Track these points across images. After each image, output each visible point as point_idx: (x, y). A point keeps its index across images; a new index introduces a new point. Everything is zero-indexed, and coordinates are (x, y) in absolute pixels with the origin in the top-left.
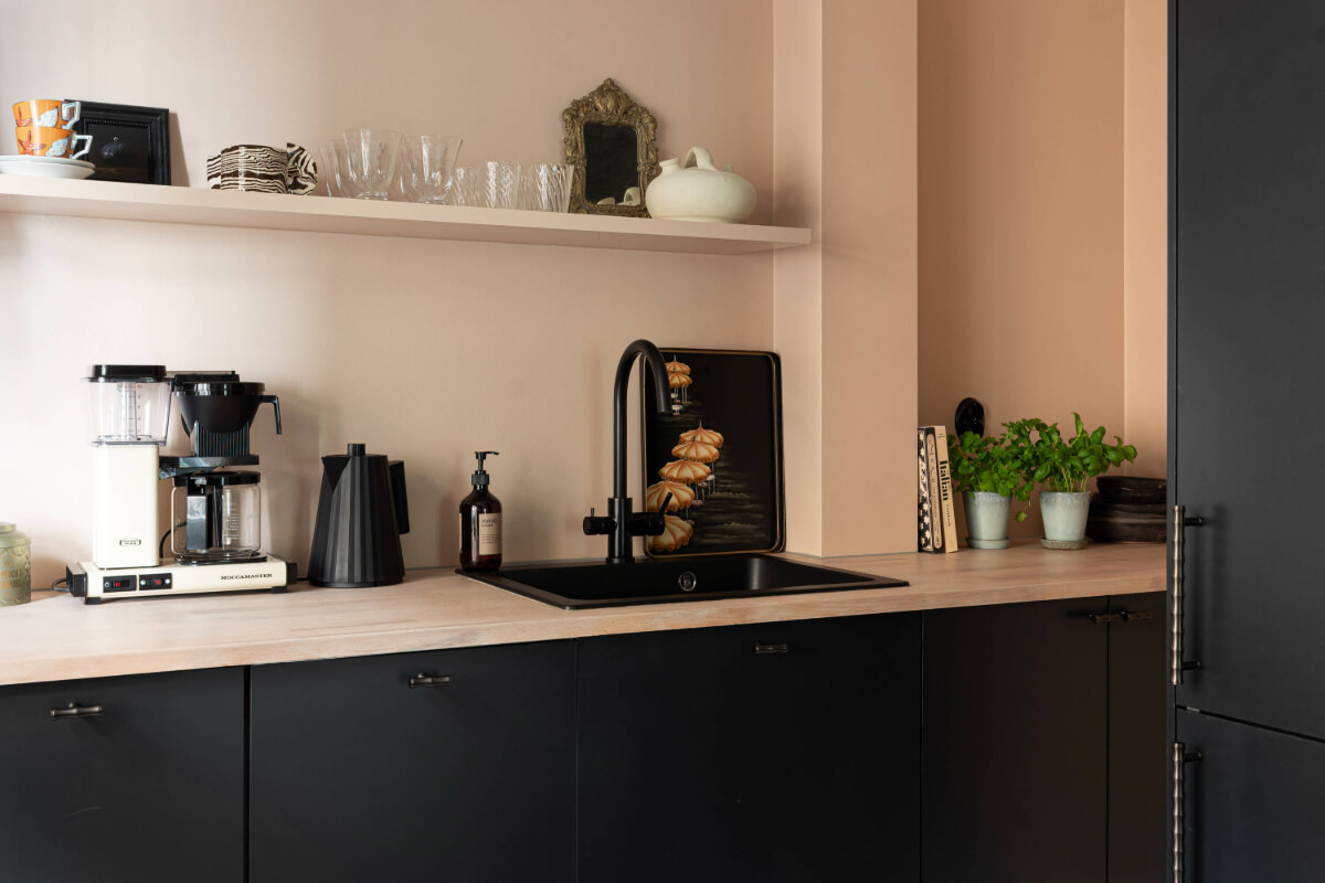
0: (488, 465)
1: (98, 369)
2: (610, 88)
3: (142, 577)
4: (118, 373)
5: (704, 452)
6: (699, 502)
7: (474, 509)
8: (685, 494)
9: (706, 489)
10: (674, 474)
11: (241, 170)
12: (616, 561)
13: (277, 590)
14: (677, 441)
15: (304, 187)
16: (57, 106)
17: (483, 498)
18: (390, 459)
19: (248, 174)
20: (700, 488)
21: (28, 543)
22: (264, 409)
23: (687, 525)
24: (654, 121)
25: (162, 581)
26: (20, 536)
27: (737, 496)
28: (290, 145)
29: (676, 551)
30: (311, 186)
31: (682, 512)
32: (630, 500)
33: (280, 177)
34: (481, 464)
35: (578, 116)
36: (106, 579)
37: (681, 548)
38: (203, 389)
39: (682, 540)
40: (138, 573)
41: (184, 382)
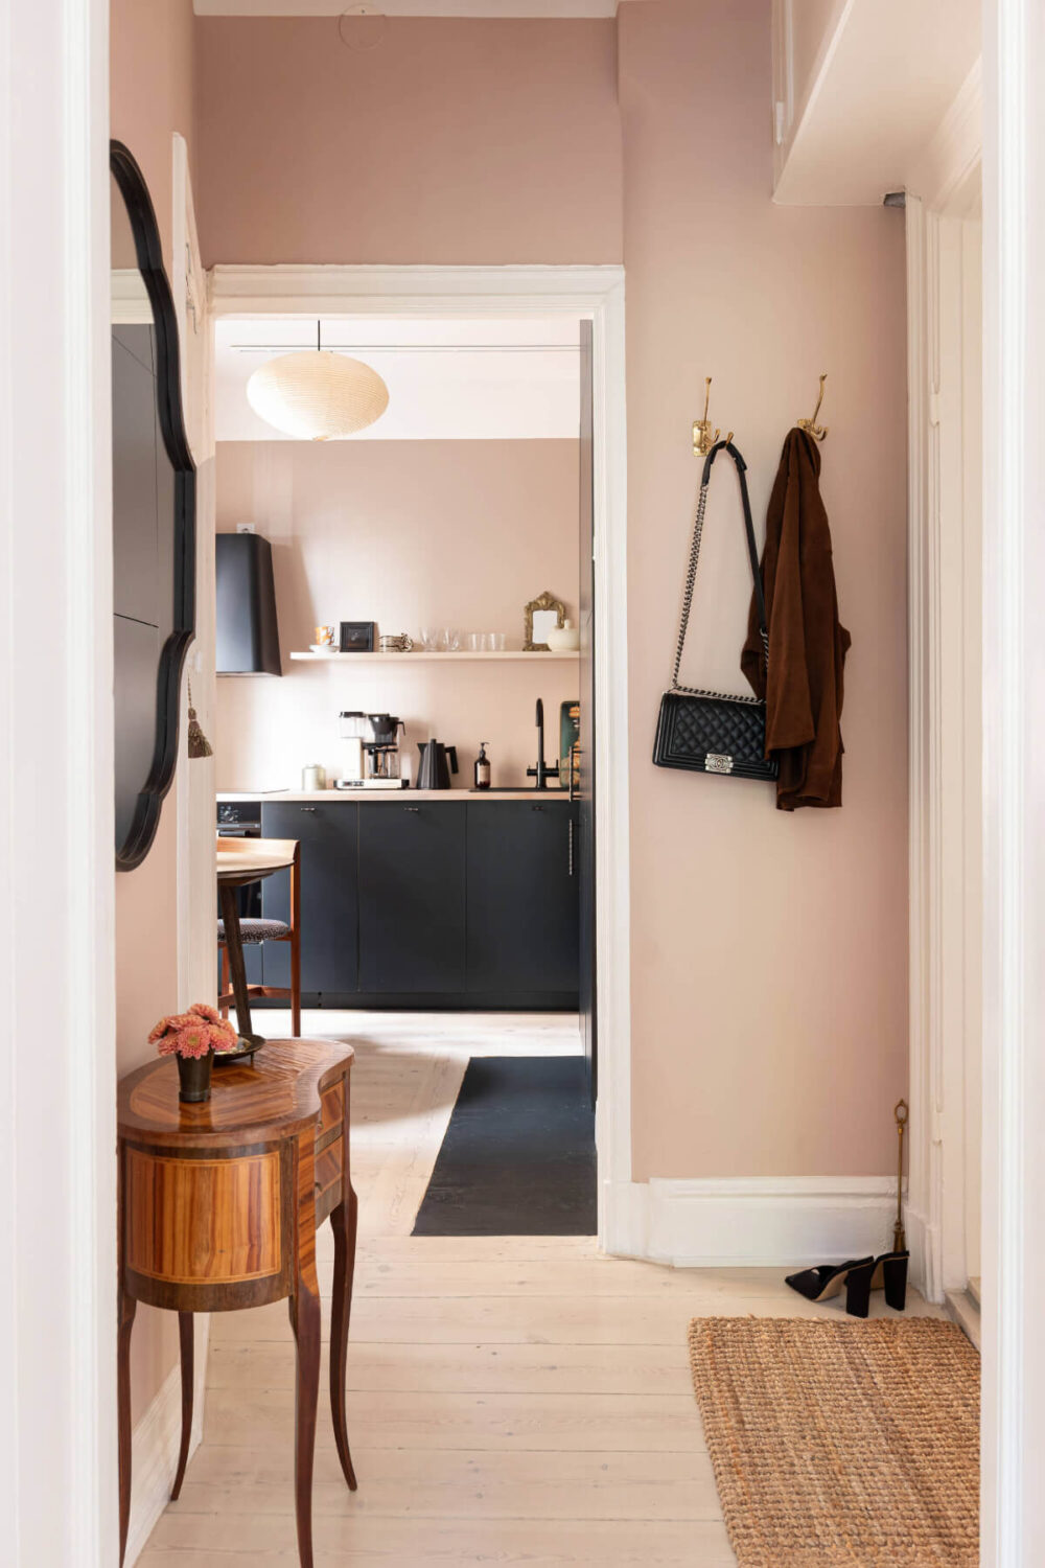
0: (486, 748)
1: (342, 713)
2: (546, 596)
3: (355, 782)
4: (348, 715)
7: (479, 764)
11: (384, 644)
12: (538, 787)
13: (399, 787)
15: (407, 649)
16: (327, 628)
17: (483, 761)
18: (446, 746)
21: (325, 771)
22: (400, 727)
24: (564, 607)
25: (361, 784)
26: (322, 769)
28: (404, 634)
30: (409, 648)
33: (397, 646)
34: (483, 747)
35: (529, 609)
36: (343, 783)
38: (377, 719)
40: (353, 782)
41: (371, 717)
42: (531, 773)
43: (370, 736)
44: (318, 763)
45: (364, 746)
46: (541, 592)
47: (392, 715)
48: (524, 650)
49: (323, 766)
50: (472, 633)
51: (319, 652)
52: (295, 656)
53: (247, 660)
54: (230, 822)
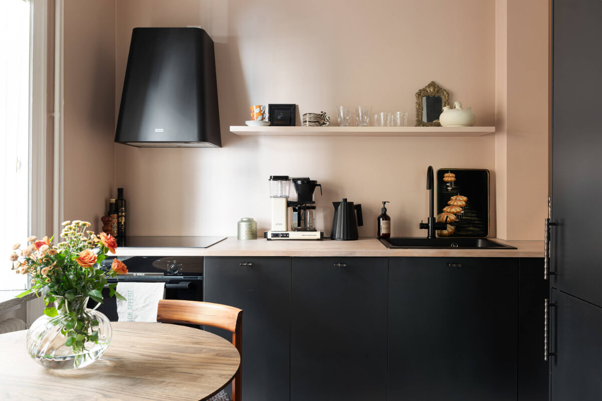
0: (386, 206)
1: (271, 177)
2: (433, 84)
3: (281, 234)
4: (276, 178)
5: (460, 203)
6: (458, 220)
7: (381, 219)
8: (453, 217)
9: (460, 216)
10: (448, 210)
11: (307, 120)
12: (430, 238)
13: (318, 240)
14: (450, 199)
15: (326, 124)
16: (260, 107)
17: (385, 217)
18: (355, 204)
19: (309, 122)
20: (458, 216)
21: (256, 223)
22: (317, 188)
23: (453, 228)
24: (448, 93)
25: (286, 235)
26: (254, 221)
27: (473, 218)
28: (322, 112)
29: (449, 236)
30: (328, 123)
31: (451, 223)
32: (435, 218)
33: (318, 122)
34: (384, 205)
35: (421, 94)
36: (272, 234)
37: (450, 235)
38: (299, 182)
39: (451, 232)
40: (280, 233)
41: (295, 181)
42: (423, 226)
43: (294, 195)
44: (251, 217)
45: (289, 204)
46: (429, 82)
47: (311, 179)
48: (416, 126)
49: (255, 220)
50: (381, 112)
51: (253, 126)
52: (233, 129)
53: (193, 132)
54: (176, 275)
